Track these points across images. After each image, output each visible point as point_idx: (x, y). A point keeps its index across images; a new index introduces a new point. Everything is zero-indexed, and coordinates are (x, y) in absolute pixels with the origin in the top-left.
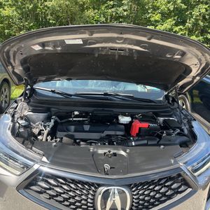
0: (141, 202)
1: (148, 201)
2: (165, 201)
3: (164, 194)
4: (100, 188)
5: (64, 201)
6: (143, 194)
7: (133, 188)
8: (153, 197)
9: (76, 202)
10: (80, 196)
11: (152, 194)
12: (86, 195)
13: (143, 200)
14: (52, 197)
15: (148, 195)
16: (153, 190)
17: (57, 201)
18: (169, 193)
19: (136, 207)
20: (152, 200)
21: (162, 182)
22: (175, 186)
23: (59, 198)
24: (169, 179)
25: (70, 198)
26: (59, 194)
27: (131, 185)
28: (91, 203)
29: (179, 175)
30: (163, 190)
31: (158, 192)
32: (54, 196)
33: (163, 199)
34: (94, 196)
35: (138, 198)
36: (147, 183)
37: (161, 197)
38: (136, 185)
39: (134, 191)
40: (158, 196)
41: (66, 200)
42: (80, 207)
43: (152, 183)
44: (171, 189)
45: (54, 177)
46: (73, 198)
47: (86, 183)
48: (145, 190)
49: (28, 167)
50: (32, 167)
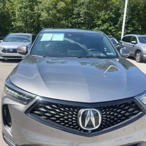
0: (108, 120)
1: (113, 119)
2: (124, 120)
3: (123, 115)
4: (81, 110)
5: (56, 120)
6: (109, 114)
7: (102, 110)
8: (116, 117)
9: (64, 120)
10: (67, 116)
11: (115, 114)
12: (72, 115)
13: (110, 118)
14: (48, 118)
15: (113, 115)
16: (116, 112)
17: (52, 120)
18: (127, 114)
19: (105, 123)
20: (116, 119)
21: (122, 106)
22: (131, 110)
23: (53, 118)
24: (127, 104)
25: (60, 118)
26: (53, 115)
27: (101, 108)
28: (75, 120)
30: (123, 112)
31: (119, 113)
33: (123, 118)
34: (76, 115)
35: (106, 117)
36: (112, 107)
37: (121, 117)
38: (104, 108)
39: (103, 112)
40: (119, 116)
41: (58, 119)
42: (68, 123)
43: (115, 107)
44: (128, 112)
45: (50, 104)
46: (63, 117)
47: (72, 107)
48: (111, 111)
49: (32, 99)
50: (34, 98)
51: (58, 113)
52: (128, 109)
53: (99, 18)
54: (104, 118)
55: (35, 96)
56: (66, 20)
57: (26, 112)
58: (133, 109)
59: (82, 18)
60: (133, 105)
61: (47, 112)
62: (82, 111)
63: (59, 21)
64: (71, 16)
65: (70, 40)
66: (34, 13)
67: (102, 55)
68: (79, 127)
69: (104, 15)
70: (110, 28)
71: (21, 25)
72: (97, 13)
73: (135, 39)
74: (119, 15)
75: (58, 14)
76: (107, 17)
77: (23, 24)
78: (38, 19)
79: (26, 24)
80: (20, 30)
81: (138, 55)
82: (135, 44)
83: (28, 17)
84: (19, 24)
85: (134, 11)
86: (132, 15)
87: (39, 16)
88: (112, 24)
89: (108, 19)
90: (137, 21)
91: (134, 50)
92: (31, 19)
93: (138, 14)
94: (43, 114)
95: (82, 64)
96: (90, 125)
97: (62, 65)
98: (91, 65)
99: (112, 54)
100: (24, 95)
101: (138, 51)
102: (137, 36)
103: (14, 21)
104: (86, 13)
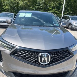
0: (54, 59)
1: (56, 59)
2: (62, 59)
3: (62, 57)
5: (27, 59)
6: (55, 56)
7: (51, 54)
8: (58, 57)
9: (31, 59)
10: (33, 57)
11: (58, 56)
12: (35, 56)
13: (55, 58)
14: (22, 57)
15: (56, 57)
16: (58, 55)
17: (24, 59)
18: (64, 56)
19: (52, 61)
20: (58, 59)
21: (61, 52)
22: (66, 54)
23: (25, 58)
24: (64, 51)
25: (29, 58)
26: (25, 56)
27: (50, 53)
29: (67, 50)
30: (62, 55)
31: (60, 56)
32: (23, 57)
33: (62, 58)
34: (37, 56)
35: (53, 58)
36: (56, 52)
37: (61, 58)
38: (52, 53)
39: (51, 55)
40: (60, 57)
42: (33, 61)
43: (58, 52)
44: (64, 55)
45: (23, 50)
46: (30, 57)
47: (35, 52)
48: (56, 55)
49: (14, 47)
50: (15, 47)
51: (28, 55)
52: (64, 54)
53: (50, 6)
54: (52, 58)
55: (15, 46)
56: (32, 6)
57: (10, 55)
58: (67, 54)
59: (41, 6)
60: (67, 52)
61: (22, 55)
62: (40, 54)
63: (29, 7)
64: (35, 4)
65: (35, 17)
66: (15, 2)
67: (52, 25)
68: (39, 62)
69: (53, 4)
70: (56, 12)
71: (8, 8)
72: (49, 3)
73: (69, 18)
74: (61, 5)
75: (28, 3)
76: (54, 5)
77: (9, 8)
78: (17, 5)
79: (11, 8)
80: (7, 11)
81: (70, 26)
82: (69, 20)
83: (12, 4)
84: (7, 7)
85: (69, 3)
86: (68, 5)
87: (18, 3)
88: (57, 9)
89: (55, 7)
90: (70, 8)
91: (68, 24)
92: (14, 5)
93: (71, 5)
94: (20, 55)
95: (41, 30)
96: (44, 62)
97: (30, 30)
98: (46, 31)
99: (57, 25)
100: (10, 45)
101: (70, 24)
102: (70, 16)
103: (4, 5)
104: (43, 3)
